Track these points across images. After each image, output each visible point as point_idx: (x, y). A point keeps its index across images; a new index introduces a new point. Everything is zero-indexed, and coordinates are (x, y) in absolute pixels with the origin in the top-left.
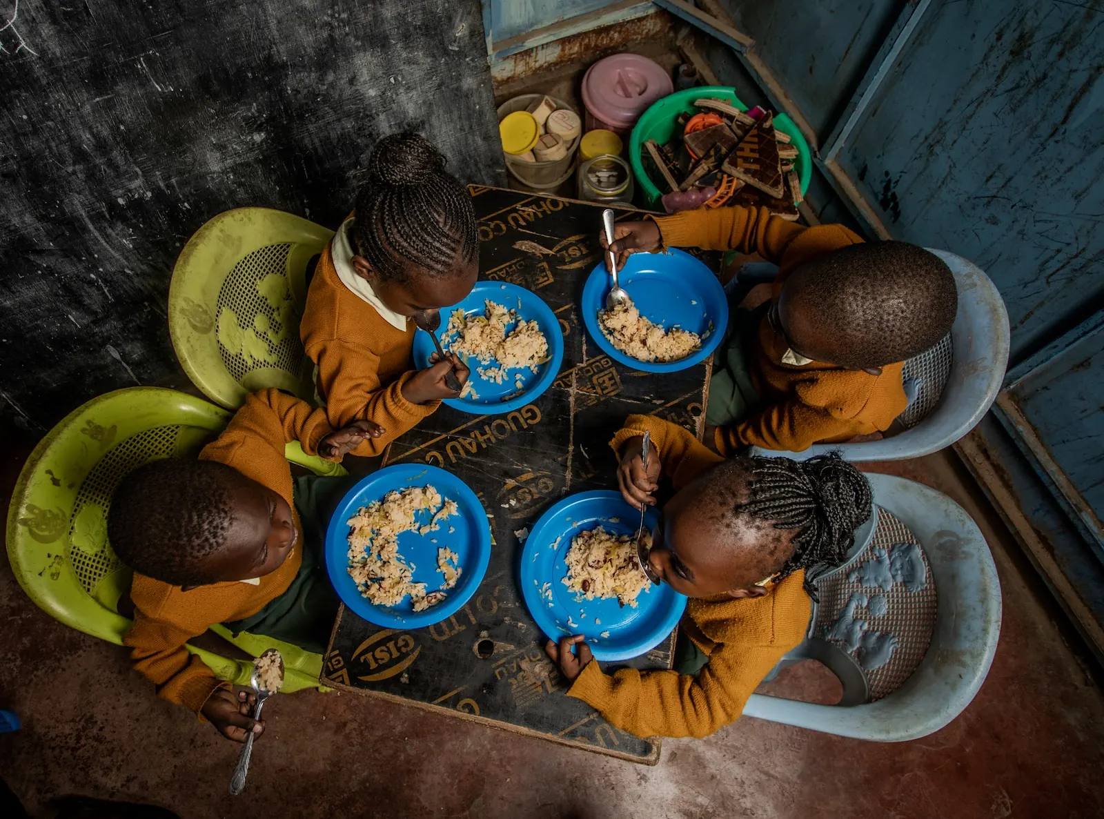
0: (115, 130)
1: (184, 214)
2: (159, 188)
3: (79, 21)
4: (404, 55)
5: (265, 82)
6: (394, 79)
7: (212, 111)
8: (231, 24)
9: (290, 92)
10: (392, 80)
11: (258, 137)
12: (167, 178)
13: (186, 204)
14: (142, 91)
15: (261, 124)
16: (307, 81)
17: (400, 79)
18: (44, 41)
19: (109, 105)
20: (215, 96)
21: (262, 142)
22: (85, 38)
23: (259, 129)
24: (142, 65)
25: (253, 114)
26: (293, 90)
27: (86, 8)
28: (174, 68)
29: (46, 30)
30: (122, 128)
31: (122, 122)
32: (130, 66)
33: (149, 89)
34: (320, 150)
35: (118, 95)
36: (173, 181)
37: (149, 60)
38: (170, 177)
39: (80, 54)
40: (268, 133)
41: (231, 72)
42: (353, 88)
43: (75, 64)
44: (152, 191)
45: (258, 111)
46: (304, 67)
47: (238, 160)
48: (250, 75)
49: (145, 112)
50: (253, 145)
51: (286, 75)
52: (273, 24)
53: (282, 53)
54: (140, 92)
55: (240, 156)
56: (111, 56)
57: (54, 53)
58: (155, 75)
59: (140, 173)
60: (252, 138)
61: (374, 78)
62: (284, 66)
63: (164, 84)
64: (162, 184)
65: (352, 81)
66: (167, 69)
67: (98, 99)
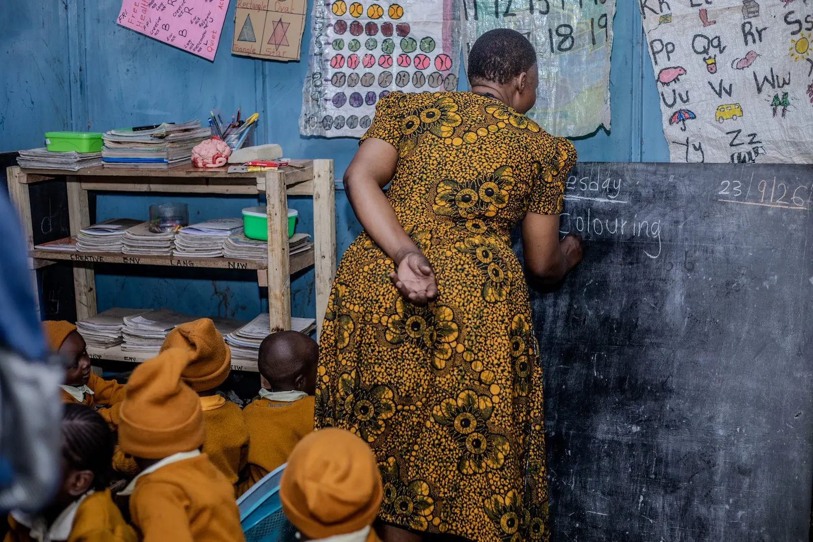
0: (559, 386)
1: (565, 457)
2: (561, 432)
3: (578, 325)
4: (752, 416)
5: (656, 396)
6: (740, 430)
7: (617, 400)
8: (653, 355)
9: (668, 408)
10: (738, 429)
11: (635, 429)
12: (569, 428)
13: (569, 452)
14: (586, 372)
15: (641, 421)
16: (681, 406)
17: (744, 431)
18: (556, 327)
19: (565, 372)
20: (623, 391)
21: (635, 433)
22: (575, 333)
23: (637, 424)
24: (594, 358)
25: (639, 412)
26: (670, 408)
27: (585, 320)
28: (610, 366)
29: (560, 323)
30: (564, 387)
31: (566, 384)
32: (588, 356)
33: (590, 372)
34: (670, 457)
35: (573, 368)
36: (571, 432)
37: (599, 357)
38: (570, 429)
39: (568, 340)
40: (642, 429)
41: (639, 382)
42: (709, 424)
43: (562, 344)
44: (556, 432)
45: (643, 412)
46: (684, 397)
47: (616, 438)
48: (649, 388)
49: (581, 383)
50: (630, 432)
51: (670, 397)
52: (676, 365)
53: (673, 383)
54: (584, 371)
55: (618, 436)
56: (582, 347)
57: (557, 335)
58: (598, 366)
59: (557, 418)
60: (631, 428)
61: (726, 424)
62: (671, 391)
63: (600, 373)
64: (564, 431)
65: (711, 419)
66: (606, 366)
67: (561, 366)
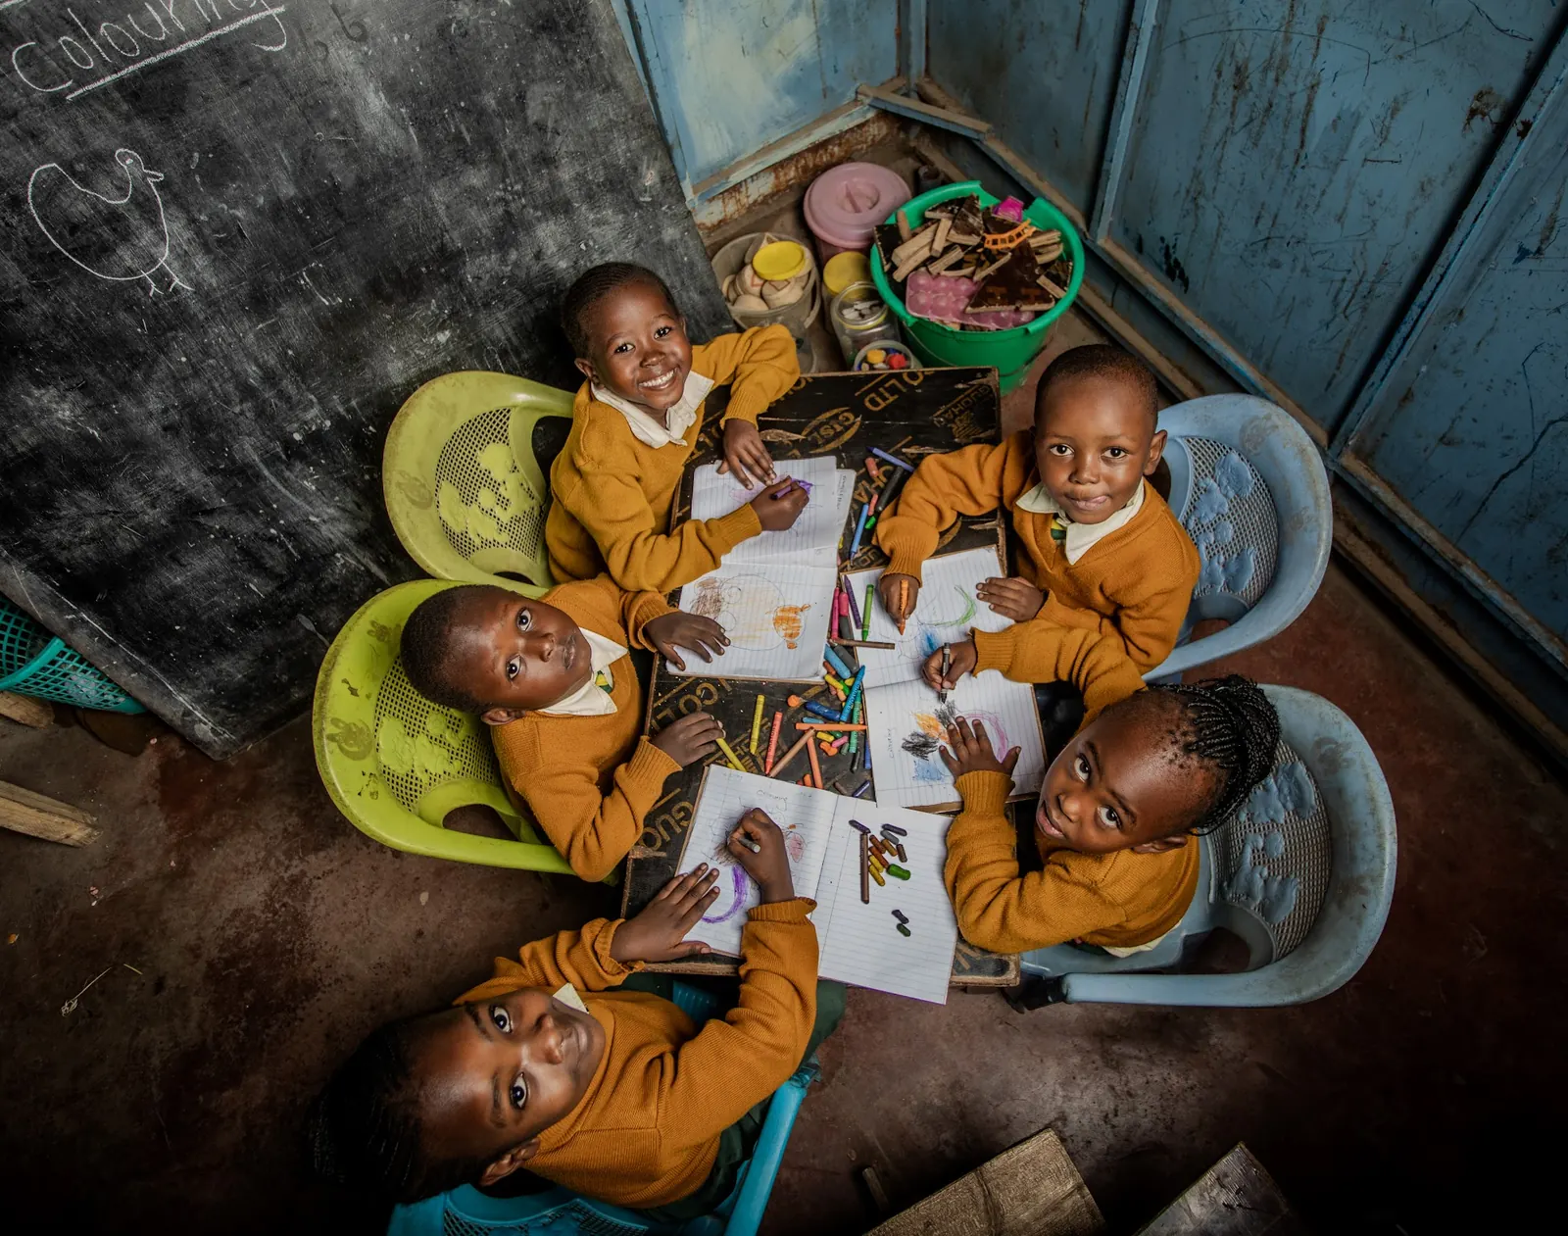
0: (282, 356)
1: (369, 439)
2: (338, 414)
3: (233, 246)
4: (592, 217)
5: (441, 275)
6: (586, 245)
7: (388, 317)
8: (396, 219)
9: (470, 280)
10: (583, 247)
11: (443, 337)
12: (346, 401)
13: (371, 428)
14: (309, 308)
15: (444, 321)
16: (488, 265)
17: (591, 243)
18: (198, 273)
19: (274, 330)
20: (389, 300)
21: (447, 341)
22: (241, 262)
23: (442, 328)
24: (305, 280)
25: (433, 312)
26: (473, 278)
27: (240, 230)
28: (340, 276)
29: (200, 261)
30: (290, 352)
31: (290, 347)
32: (293, 283)
33: (315, 305)
34: (514, 339)
35: (282, 317)
36: (354, 403)
37: (311, 273)
38: (349, 400)
39: (239, 280)
40: (453, 330)
41: (403, 271)
42: (541, 263)
43: (234, 292)
44: (331, 418)
45: (439, 307)
46: (483, 249)
47: (424, 367)
48: (424, 269)
49: (313, 330)
50: (438, 346)
51: (464, 263)
52: (441, 210)
53: (455, 239)
54: (305, 310)
55: (424, 363)
56: (271, 277)
57: (210, 285)
58: (320, 287)
59: (315, 400)
60: (436, 339)
61: (562, 248)
62: (460, 253)
63: (331, 296)
64: (341, 409)
65: (538, 256)
66: (332, 280)
67: (261, 326)
